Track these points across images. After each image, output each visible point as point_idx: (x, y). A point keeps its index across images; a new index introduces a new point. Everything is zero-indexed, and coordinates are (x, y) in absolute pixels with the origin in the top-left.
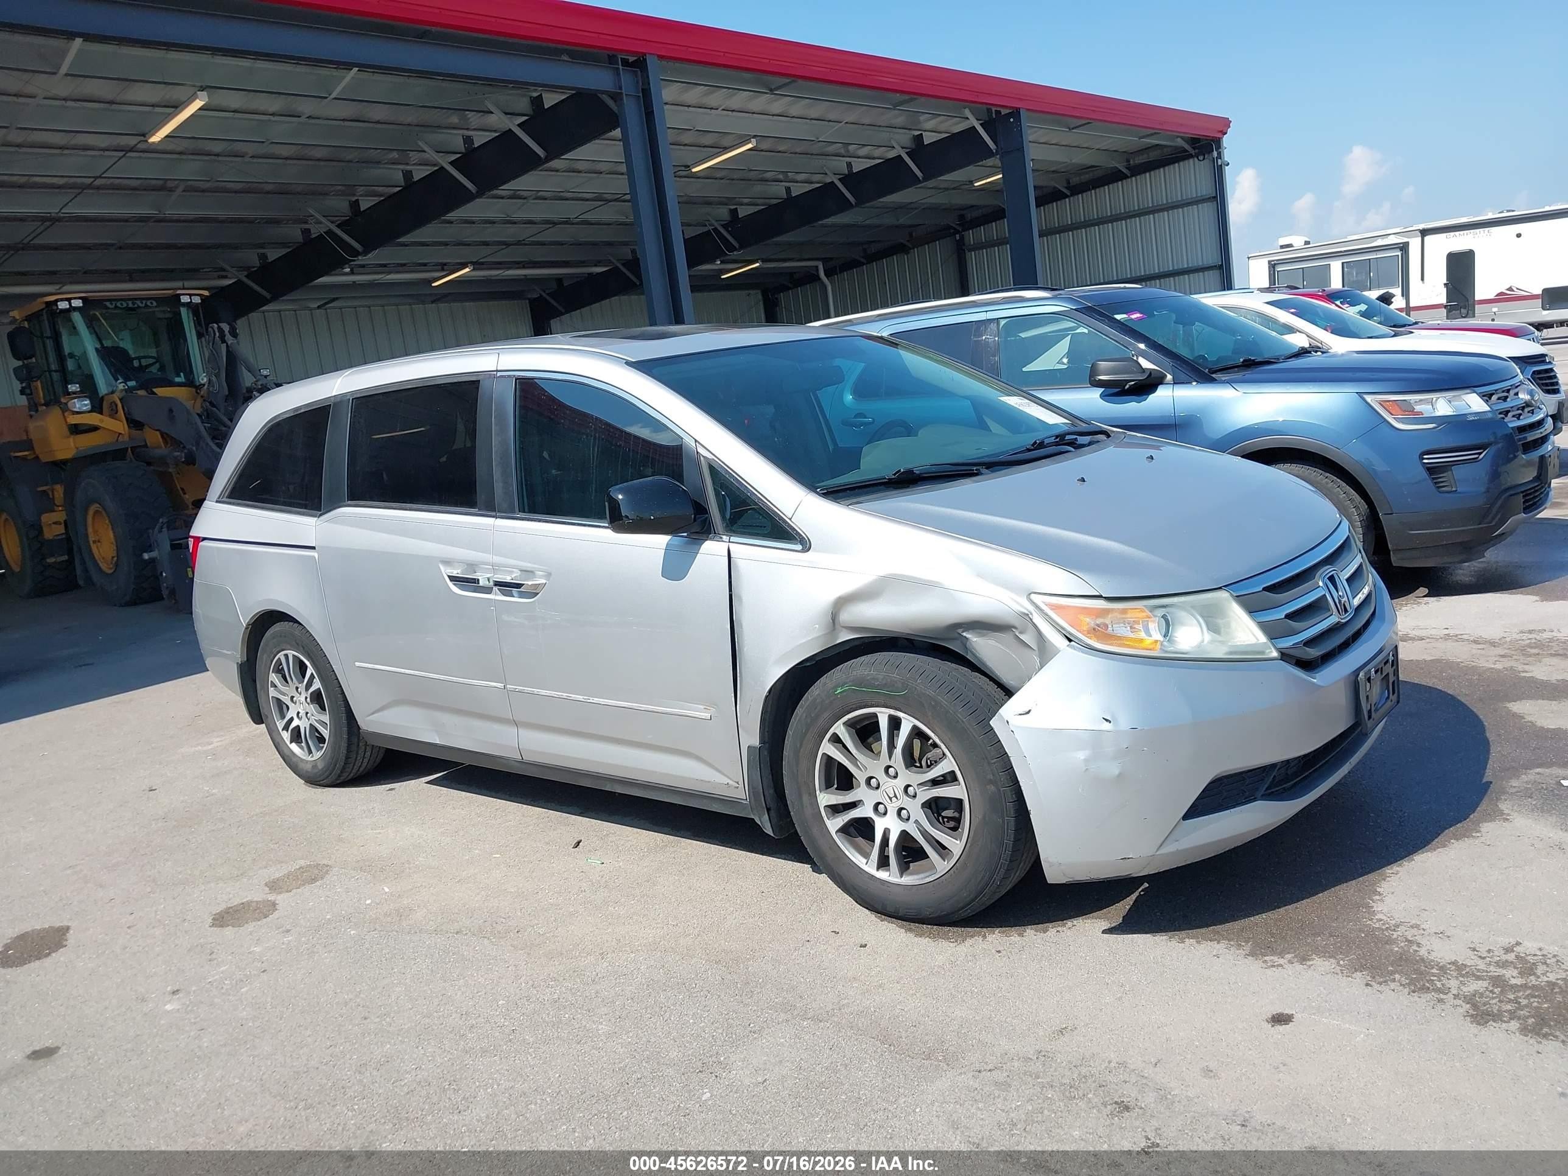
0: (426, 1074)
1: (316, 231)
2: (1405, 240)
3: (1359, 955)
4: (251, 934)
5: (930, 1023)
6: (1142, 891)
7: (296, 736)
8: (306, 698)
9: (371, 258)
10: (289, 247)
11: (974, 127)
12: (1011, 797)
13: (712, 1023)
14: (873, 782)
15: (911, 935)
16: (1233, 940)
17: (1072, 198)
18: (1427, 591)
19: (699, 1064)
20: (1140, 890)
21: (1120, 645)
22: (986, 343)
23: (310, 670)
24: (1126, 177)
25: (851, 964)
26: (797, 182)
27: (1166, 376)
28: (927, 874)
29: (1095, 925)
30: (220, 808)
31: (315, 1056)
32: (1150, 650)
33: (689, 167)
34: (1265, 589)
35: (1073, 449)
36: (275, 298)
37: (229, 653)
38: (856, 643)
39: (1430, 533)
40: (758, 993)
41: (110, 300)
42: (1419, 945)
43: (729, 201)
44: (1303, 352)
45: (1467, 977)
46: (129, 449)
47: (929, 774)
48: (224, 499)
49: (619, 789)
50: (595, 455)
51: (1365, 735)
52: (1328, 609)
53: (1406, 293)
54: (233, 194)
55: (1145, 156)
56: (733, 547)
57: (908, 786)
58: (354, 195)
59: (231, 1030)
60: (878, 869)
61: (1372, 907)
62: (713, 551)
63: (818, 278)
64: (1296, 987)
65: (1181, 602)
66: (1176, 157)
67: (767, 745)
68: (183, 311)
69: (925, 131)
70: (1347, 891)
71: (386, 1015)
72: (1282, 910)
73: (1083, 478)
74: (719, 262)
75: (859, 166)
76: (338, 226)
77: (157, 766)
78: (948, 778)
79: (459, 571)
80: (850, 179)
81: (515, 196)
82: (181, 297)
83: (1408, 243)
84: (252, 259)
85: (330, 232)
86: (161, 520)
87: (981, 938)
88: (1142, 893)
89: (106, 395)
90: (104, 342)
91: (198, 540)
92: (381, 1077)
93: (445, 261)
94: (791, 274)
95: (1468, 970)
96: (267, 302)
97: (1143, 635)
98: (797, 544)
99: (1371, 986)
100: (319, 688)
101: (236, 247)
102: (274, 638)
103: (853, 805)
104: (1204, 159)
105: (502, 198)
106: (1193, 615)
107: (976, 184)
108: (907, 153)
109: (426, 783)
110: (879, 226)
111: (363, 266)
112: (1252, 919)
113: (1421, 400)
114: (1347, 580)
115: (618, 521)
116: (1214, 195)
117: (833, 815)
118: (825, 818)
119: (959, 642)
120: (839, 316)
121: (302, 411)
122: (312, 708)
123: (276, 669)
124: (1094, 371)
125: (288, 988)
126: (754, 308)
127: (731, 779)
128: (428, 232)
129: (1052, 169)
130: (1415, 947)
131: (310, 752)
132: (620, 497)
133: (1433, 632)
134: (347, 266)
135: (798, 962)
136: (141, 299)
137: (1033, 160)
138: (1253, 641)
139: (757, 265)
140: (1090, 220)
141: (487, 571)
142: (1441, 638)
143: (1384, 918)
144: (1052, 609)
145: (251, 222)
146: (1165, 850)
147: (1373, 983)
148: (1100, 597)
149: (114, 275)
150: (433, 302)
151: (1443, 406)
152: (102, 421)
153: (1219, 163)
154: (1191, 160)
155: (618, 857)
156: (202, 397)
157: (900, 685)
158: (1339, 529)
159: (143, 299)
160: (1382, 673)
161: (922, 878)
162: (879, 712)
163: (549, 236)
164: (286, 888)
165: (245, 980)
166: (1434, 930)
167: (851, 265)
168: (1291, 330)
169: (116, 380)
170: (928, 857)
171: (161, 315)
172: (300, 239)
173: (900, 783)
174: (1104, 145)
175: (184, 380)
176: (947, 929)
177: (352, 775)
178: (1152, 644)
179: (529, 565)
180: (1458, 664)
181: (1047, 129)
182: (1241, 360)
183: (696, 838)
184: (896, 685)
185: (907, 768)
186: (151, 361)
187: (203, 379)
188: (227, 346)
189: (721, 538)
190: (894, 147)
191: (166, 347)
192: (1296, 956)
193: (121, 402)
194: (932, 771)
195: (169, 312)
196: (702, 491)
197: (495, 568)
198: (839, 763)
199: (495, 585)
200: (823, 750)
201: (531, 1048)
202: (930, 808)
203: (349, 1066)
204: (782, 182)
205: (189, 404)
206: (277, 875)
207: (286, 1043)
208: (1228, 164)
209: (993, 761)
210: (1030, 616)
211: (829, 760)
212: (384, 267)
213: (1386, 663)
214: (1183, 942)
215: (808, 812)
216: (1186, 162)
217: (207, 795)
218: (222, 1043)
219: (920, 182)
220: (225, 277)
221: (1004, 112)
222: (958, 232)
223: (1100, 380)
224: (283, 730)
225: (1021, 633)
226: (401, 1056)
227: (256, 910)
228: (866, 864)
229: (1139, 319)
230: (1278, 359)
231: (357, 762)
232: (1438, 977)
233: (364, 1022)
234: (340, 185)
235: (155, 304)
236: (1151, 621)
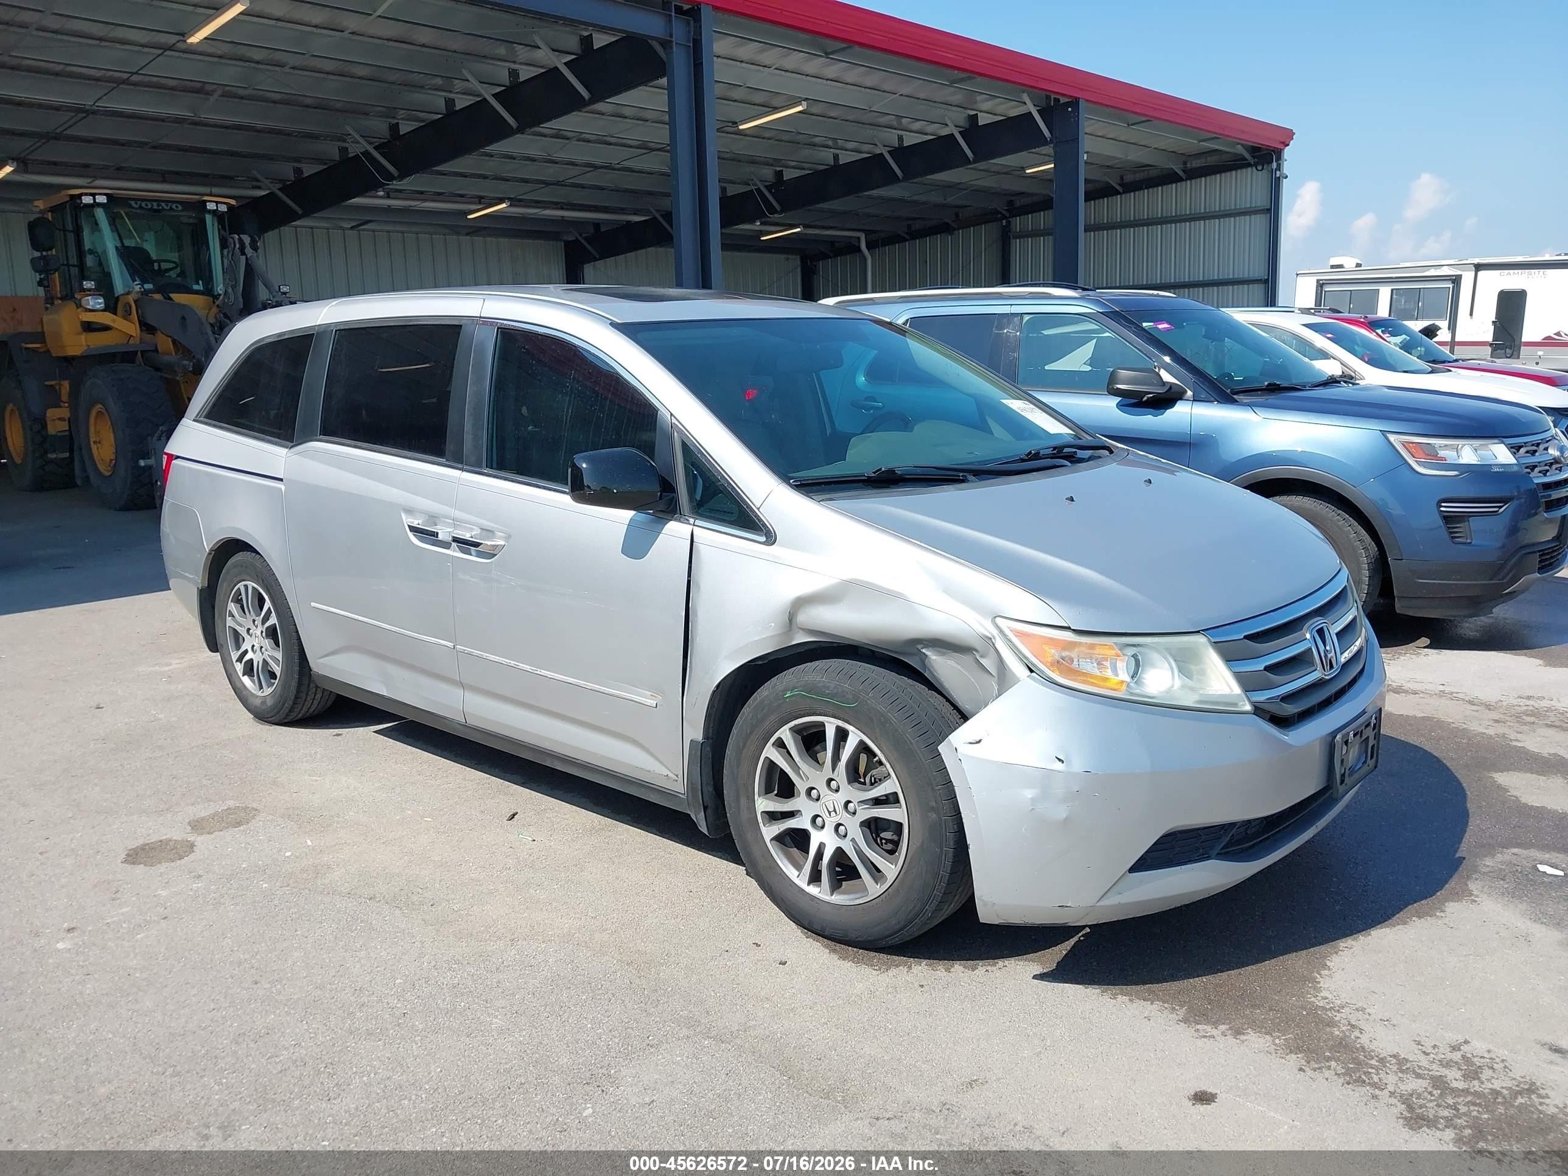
0: (305, 1052)
1: (354, 150)
2: (1459, 273)
3: (1297, 1034)
4: (161, 876)
5: (836, 1058)
6: (1082, 936)
7: (249, 669)
8: (262, 632)
9: (406, 184)
10: (325, 164)
11: (1030, 113)
12: (952, 827)
13: (610, 1031)
14: (814, 793)
15: (835, 957)
16: (1168, 1002)
17: (1123, 196)
18: (1429, 642)
19: (588, 1075)
20: (1080, 934)
21: (1084, 682)
22: (1008, 337)
23: (268, 604)
24: (1180, 180)
25: (766, 982)
26: (846, 150)
27: (1186, 391)
28: (858, 896)
29: (1027, 968)
30: (162, 735)
31: (195, 1018)
32: (1115, 690)
33: (736, 123)
34: (1246, 637)
35: (1069, 464)
36: (306, 214)
37: (191, 577)
38: (813, 646)
39: (1439, 583)
40: (664, 1004)
41: (136, 200)
42: (1361, 1031)
43: (777, 161)
44: (1332, 381)
45: (1407, 1074)
46: (139, 354)
47: (871, 792)
48: (201, 419)
49: (559, 767)
50: (568, 419)
51: (1334, 801)
52: (1311, 663)
53: (1452, 327)
54: (272, 105)
55: (1203, 160)
56: (697, 531)
57: (849, 802)
58: (394, 118)
59: (117, 978)
60: (809, 884)
61: (1319, 982)
62: (676, 532)
63: (859, 250)
64: (1225, 1063)
65: (1154, 643)
66: (1235, 164)
67: (711, 741)
68: (209, 218)
69: (981, 111)
70: (1296, 961)
71: (279, 981)
72: (1224, 975)
73: (1071, 497)
74: (759, 223)
75: (910, 140)
76: (376, 148)
77: (111, 683)
78: (890, 800)
79: (420, 522)
80: (900, 152)
81: (558, 135)
82: (208, 204)
83: (1461, 275)
84: (287, 171)
85: (366, 154)
86: (161, 428)
87: (906, 969)
88: (1082, 938)
89: (122, 295)
90: (124, 241)
91: (171, 457)
92: (257, 1050)
93: (482, 194)
94: (832, 243)
95: (1408, 1065)
96: (297, 217)
97: (1109, 673)
98: (762, 536)
99: (1304, 1071)
100: (275, 624)
101: (271, 158)
102: (235, 567)
103: (791, 815)
104: (1262, 169)
105: (545, 136)
106: (1166, 659)
107: (1028, 171)
108: (960, 132)
109: (375, 732)
110: (924, 203)
111: (400, 191)
112: (1191, 980)
113: (1446, 446)
114: (1337, 634)
115: (580, 491)
116: (1268, 208)
117: (770, 821)
118: (761, 825)
119: (917, 658)
120: (876, 292)
121: (286, 337)
122: (267, 643)
123: (234, 600)
124: (1113, 378)
125: (185, 939)
126: (791, 274)
127: (670, 771)
128: (464, 164)
129: (1108, 164)
130: (1357, 1033)
131: (261, 687)
132: (584, 465)
133: (1430, 687)
134: (381, 189)
135: (712, 973)
136: (167, 202)
137: (1087, 153)
138: (1226, 691)
139: (799, 230)
140: (1140, 220)
141: (448, 525)
142: (1436, 694)
143: (1330, 996)
144: (1016, 636)
145: (289, 134)
146: (1106, 902)
147: (1307, 1069)
148: (1068, 628)
149: (145, 174)
150: (468, 234)
151: (1468, 453)
152: (114, 321)
153: (1278, 176)
154: (1249, 169)
155: (551, 836)
156: (218, 306)
157: (851, 697)
158: (1337, 577)
159: (170, 202)
160: (1361, 736)
161: (852, 900)
162: (827, 722)
163: (590, 179)
164: (208, 829)
165: (143, 925)
166: (1380, 1017)
167: (894, 239)
168: (1325, 355)
169: (134, 281)
170: (861, 877)
171: (185, 220)
172: (336, 156)
173: (840, 798)
174: (1162, 145)
175: (202, 289)
176: (873, 954)
177: (300, 715)
178: (1118, 683)
179: (489, 524)
180: (1449, 724)
181: (1105, 122)
182: (1266, 383)
183: (635, 824)
184: (847, 696)
185: (850, 782)
186: (172, 265)
187: (220, 289)
188: (247, 258)
189: (688, 520)
190: (947, 125)
191: (188, 251)
192: (1230, 1029)
193: (136, 305)
194: (874, 790)
195: (194, 218)
196: (672, 469)
197: (456, 523)
198: (781, 769)
199: (454, 541)
200: (766, 753)
201: (419, 1035)
202: (869, 828)
203: (226, 1033)
204: (831, 148)
205: (202, 313)
206: (203, 814)
207: (169, 1001)
208: (1286, 177)
209: (937, 788)
210: (993, 641)
211: (771, 765)
212: (421, 195)
213: (1368, 725)
214: (1115, 998)
215: (745, 815)
216: (1244, 170)
217: (153, 719)
218: (104, 992)
219: (969, 162)
220: (259, 188)
221: (1063, 100)
222: (1004, 217)
223: (1117, 388)
224: (237, 661)
225: (981, 656)
226: (283, 1030)
227: (173, 849)
228: (798, 876)
229: (1168, 330)
230: (1305, 386)
231: (306, 703)
232: (1377, 1070)
233: (255, 986)
234: (380, 106)
235: (180, 208)
236: (1120, 660)
